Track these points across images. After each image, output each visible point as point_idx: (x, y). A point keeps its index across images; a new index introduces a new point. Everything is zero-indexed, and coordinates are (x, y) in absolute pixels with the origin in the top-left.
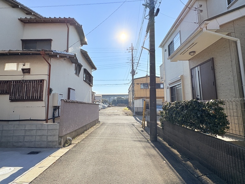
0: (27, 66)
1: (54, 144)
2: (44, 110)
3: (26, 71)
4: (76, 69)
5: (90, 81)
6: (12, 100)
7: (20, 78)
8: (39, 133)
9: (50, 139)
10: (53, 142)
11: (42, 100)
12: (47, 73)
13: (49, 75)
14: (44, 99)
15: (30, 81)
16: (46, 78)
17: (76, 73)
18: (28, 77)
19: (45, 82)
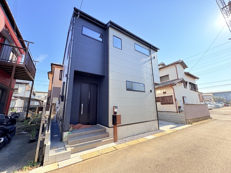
0: (164, 91)
1: (184, 122)
2: (175, 108)
3: (165, 93)
4: (184, 85)
5: (195, 89)
6: (162, 104)
7: (163, 96)
8: (176, 117)
9: (181, 120)
10: (183, 121)
11: (173, 104)
12: (173, 93)
13: (174, 93)
14: (174, 103)
15: (167, 96)
16: (173, 95)
17: (185, 87)
18: (166, 95)
19: (173, 96)
